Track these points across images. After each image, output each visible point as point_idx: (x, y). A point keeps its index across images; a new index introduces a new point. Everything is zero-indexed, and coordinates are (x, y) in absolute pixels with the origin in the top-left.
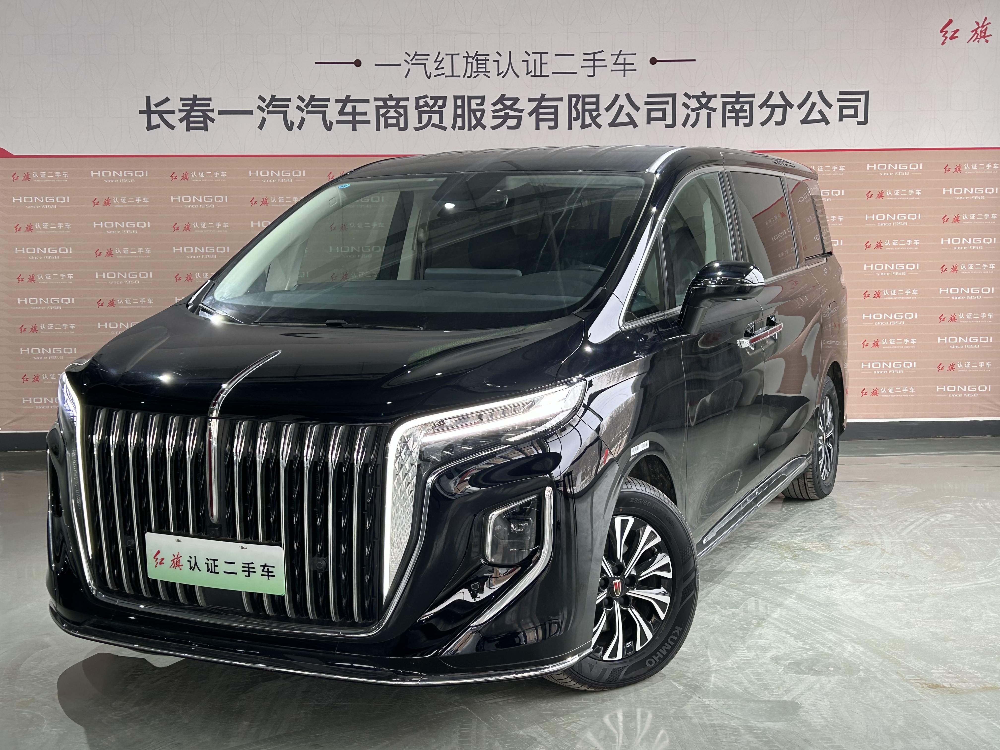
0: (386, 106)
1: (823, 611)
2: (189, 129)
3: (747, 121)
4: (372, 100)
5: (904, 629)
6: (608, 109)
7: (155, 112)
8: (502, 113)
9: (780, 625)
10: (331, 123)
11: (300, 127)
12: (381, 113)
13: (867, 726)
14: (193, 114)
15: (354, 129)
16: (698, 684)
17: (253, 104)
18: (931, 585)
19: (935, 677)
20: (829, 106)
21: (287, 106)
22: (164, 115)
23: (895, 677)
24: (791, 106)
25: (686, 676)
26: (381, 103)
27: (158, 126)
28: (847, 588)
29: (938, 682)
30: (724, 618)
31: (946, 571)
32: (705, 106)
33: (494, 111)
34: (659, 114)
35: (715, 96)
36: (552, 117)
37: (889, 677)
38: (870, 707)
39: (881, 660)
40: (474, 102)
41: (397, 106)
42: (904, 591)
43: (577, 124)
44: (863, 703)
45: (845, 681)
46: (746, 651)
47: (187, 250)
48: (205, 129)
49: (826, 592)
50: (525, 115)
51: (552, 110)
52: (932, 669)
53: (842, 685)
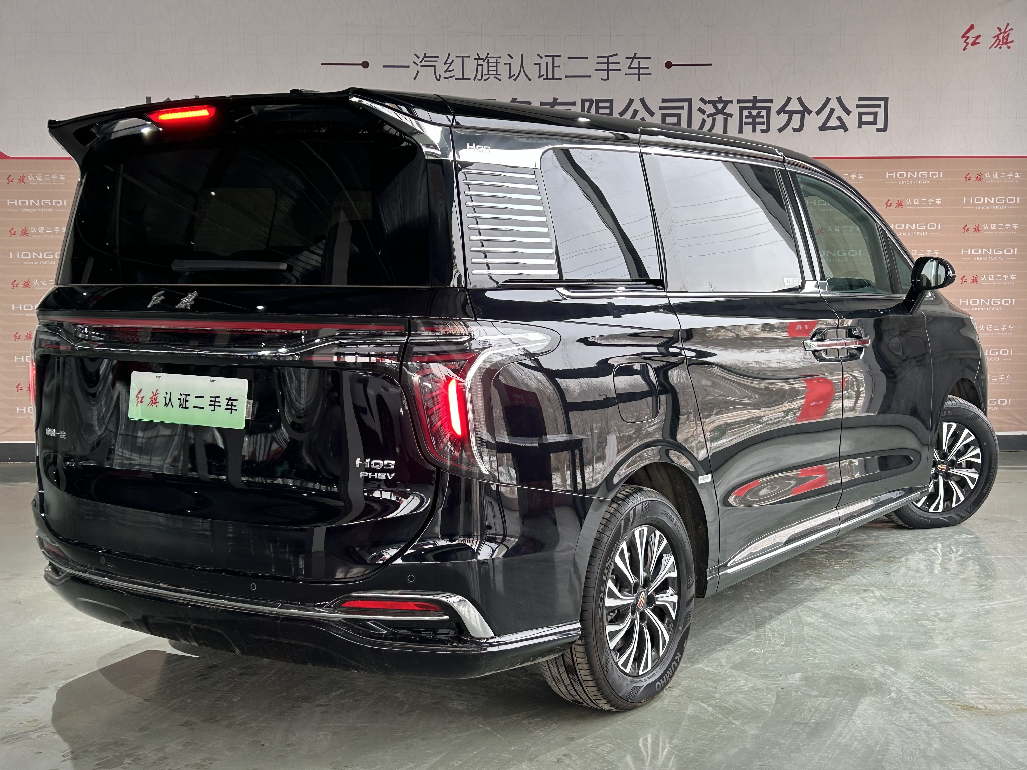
1: (850, 631)
3: (764, 127)
9: (807, 644)
13: (903, 749)
16: (727, 705)
18: (958, 603)
19: (969, 698)
20: (848, 112)
23: (928, 698)
24: (810, 112)
25: (714, 697)
28: (874, 607)
29: (972, 704)
31: (973, 589)
32: (721, 112)
35: (731, 102)
37: (922, 698)
38: (905, 730)
39: (912, 681)
42: (931, 610)
44: (896, 725)
45: (877, 702)
49: (853, 610)
52: (965, 690)
53: (875, 707)
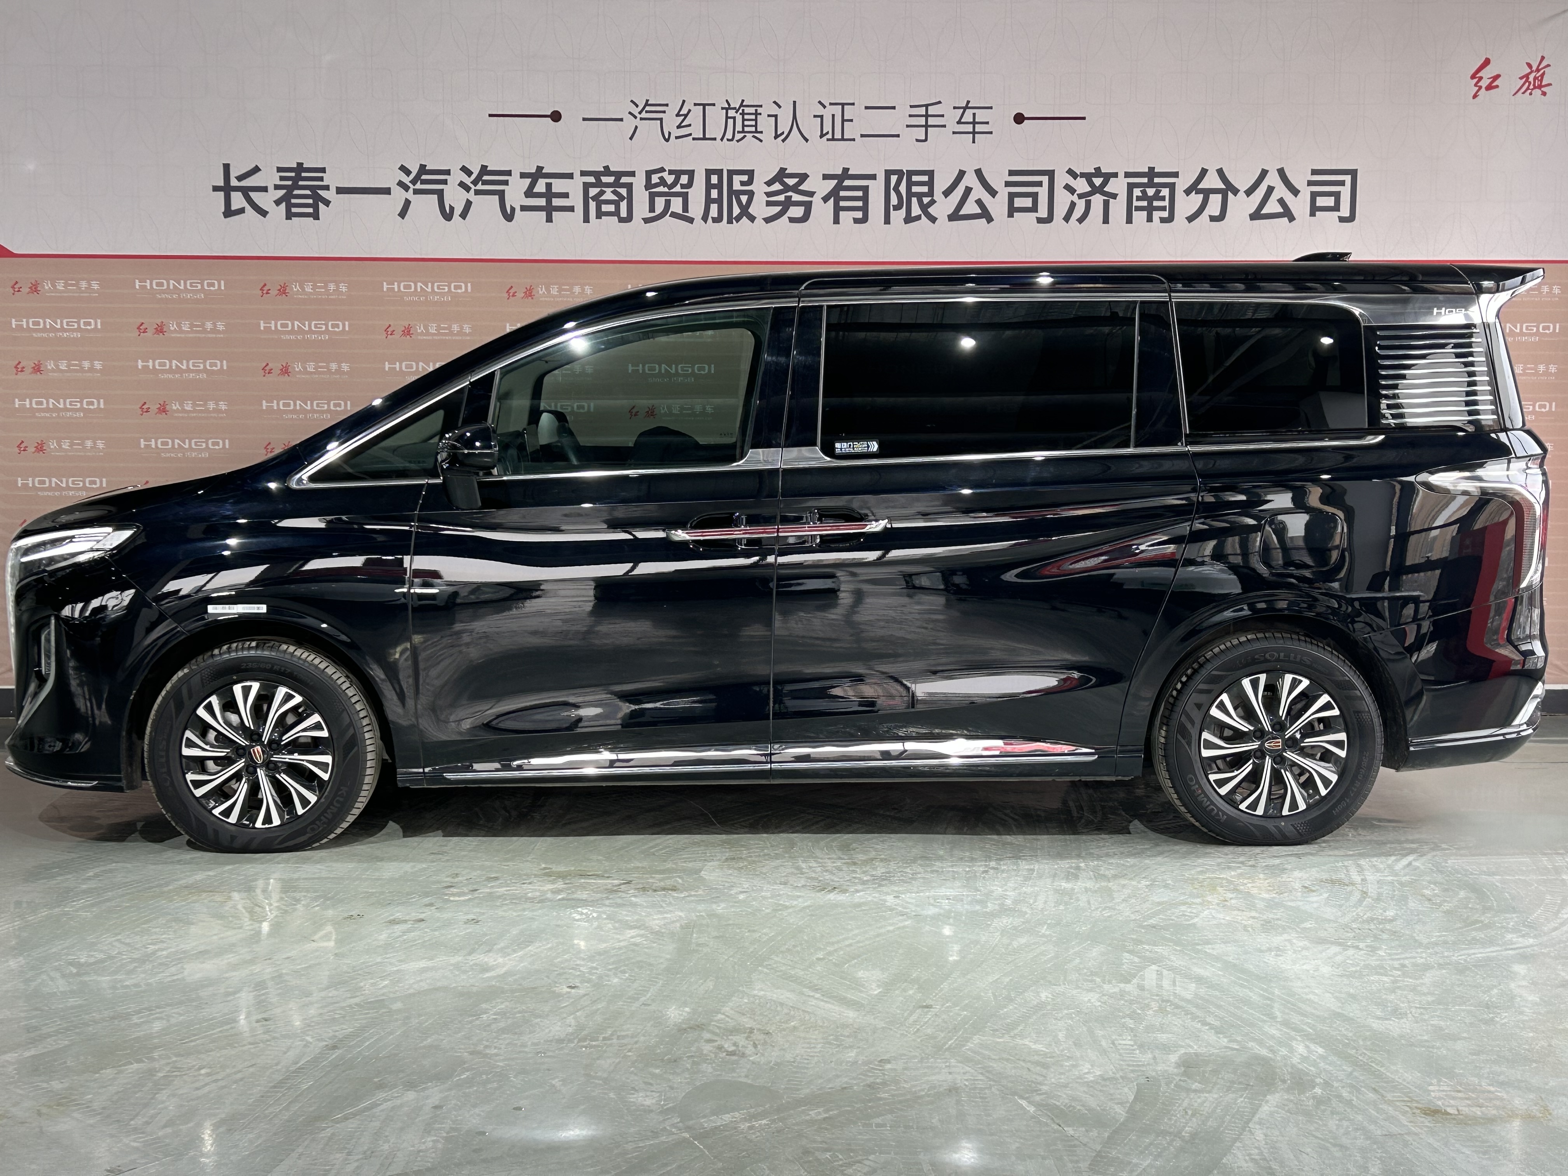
0: (598, 184)
1: (1262, 989)
2: (289, 216)
3: (1165, 214)
4: (577, 175)
5: (1390, 1019)
6: (947, 193)
7: (237, 189)
8: (781, 198)
9: (1194, 1010)
10: (513, 209)
11: (464, 215)
12: (591, 195)
14: (296, 192)
15: (549, 219)
16: (1058, 1103)
17: (390, 178)
18: (1436, 949)
19: (1435, 1097)
20: (1295, 192)
21: (445, 182)
22: (252, 194)
23: (1371, 1096)
24: (1235, 192)
25: (1040, 1090)
26: (592, 179)
27: (242, 211)
28: (1305, 953)
29: (1439, 1106)
30: (1106, 998)
31: (1460, 928)
32: (1100, 190)
33: (768, 194)
34: (1028, 202)
35: (1115, 175)
36: (860, 204)
37: (1361, 1096)
38: (1329, 1145)
39: (1350, 1070)
40: (737, 179)
41: (617, 184)
42: (1393, 960)
43: (898, 216)
44: (1316, 1137)
45: (1292, 1101)
46: (1138, 1052)
47: (285, 405)
48: (316, 216)
49: (1270, 959)
50: (817, 200)
51: (860, 194)
52: (1431, 1084)
53: (1286, 1108)
